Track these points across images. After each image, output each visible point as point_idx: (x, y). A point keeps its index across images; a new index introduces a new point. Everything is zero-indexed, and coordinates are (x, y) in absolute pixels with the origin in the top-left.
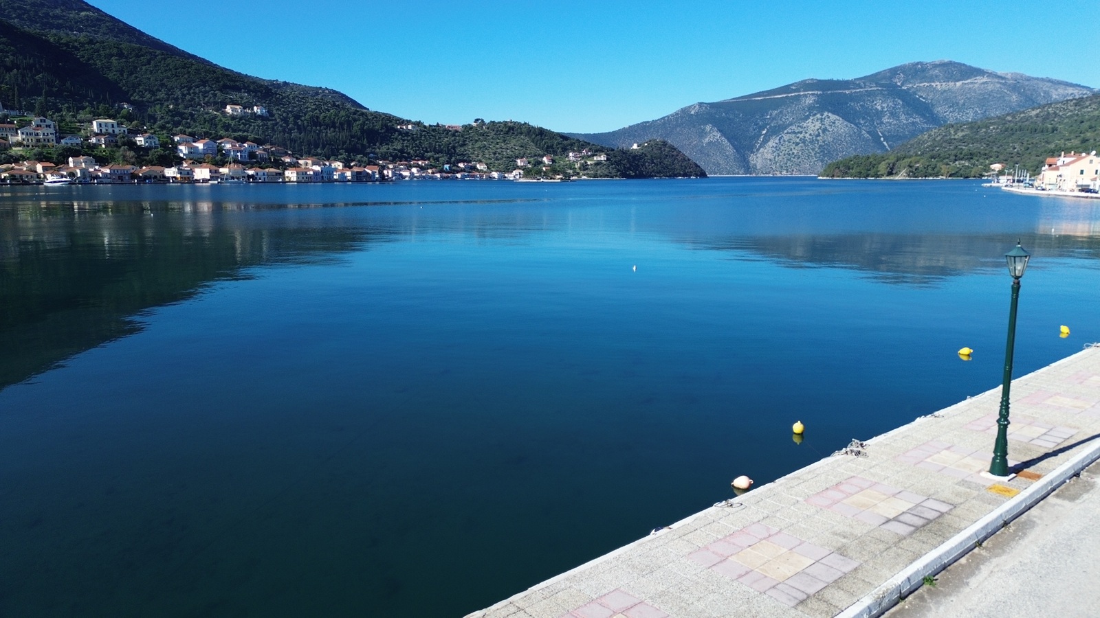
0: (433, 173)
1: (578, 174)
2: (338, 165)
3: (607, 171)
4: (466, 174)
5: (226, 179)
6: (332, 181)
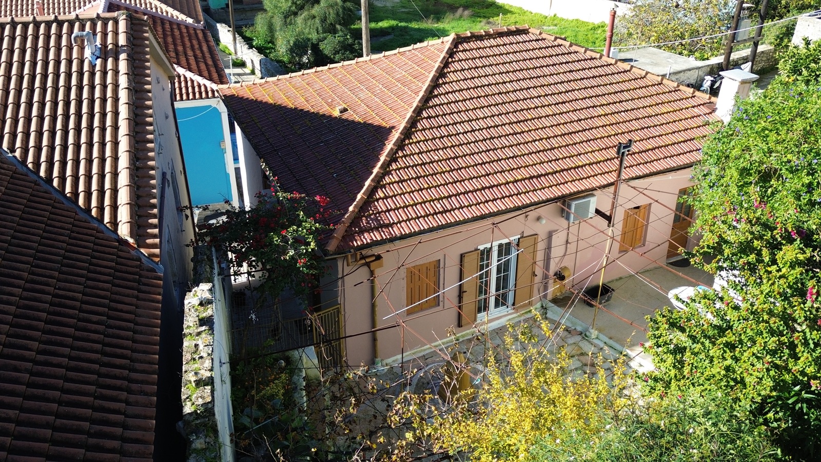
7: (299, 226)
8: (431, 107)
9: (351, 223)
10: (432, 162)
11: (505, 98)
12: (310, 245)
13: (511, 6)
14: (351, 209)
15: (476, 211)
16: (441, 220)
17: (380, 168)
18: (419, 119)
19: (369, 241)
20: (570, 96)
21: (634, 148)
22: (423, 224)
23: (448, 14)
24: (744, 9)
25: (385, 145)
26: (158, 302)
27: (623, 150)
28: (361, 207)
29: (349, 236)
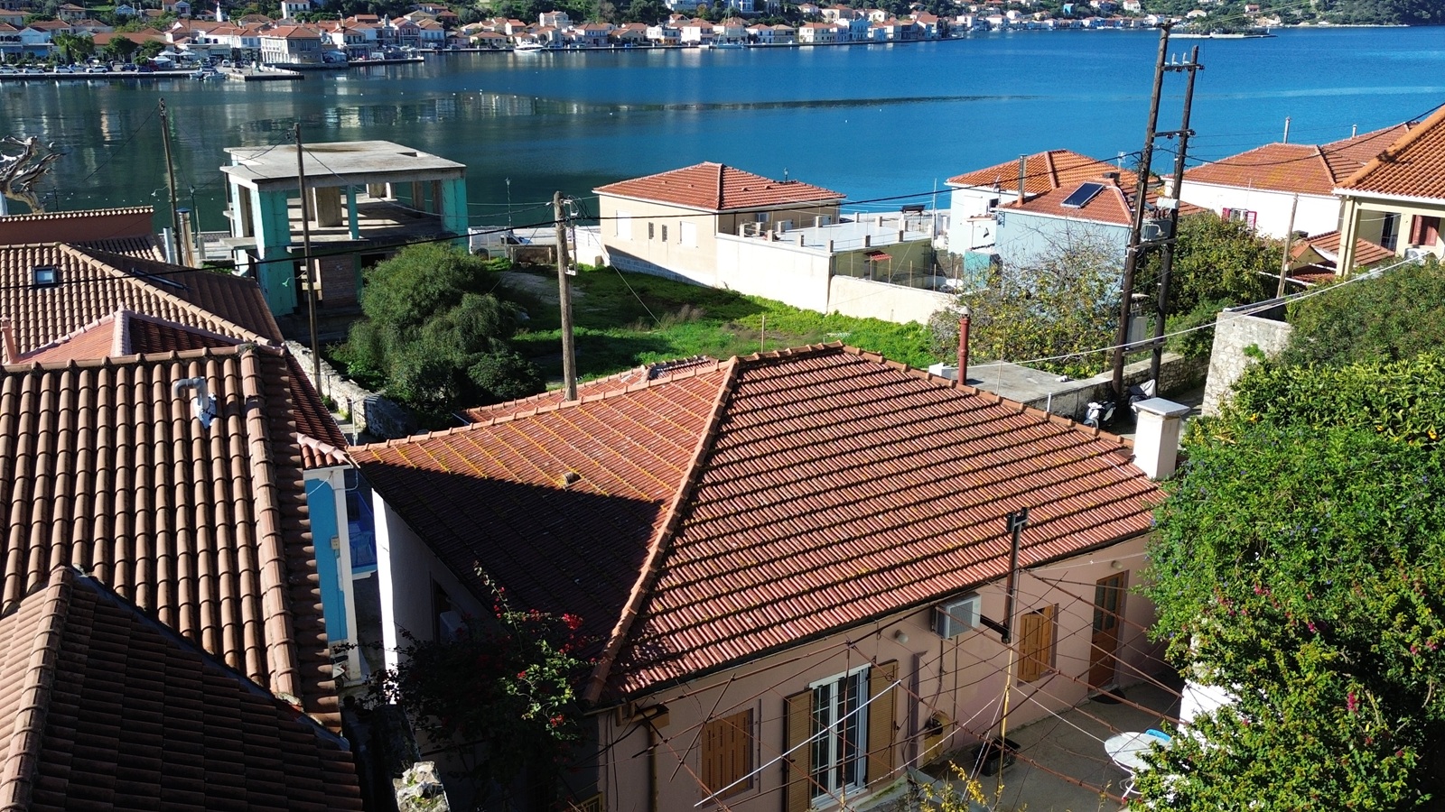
0: (1042, 19)
1: (1313, 16)
2: (878, 15)
3: (1373, 11)
4: (1099, 19)
5: (721, 41)
6: (863, 42)
7: (543, 664)
8: (715, 468)
9: (617, 655)
10: (729, 553)
11: (823, 450)
12: (564, 694)
13: (765, 300)
14: (615, 632)
15: (806, 627)
16: (755, 643)
17: (652, 565)
18: (701, 487)
19: (649, 683)
20: (918, 445)
21: (1032, 517)
22: (728, 652)
23: (666, 314)
24: (1134, 301)
25: (653, 529)
26: (354, 795)
27: (1016, 522)
28: (630, 629)
29: (617, 677)
